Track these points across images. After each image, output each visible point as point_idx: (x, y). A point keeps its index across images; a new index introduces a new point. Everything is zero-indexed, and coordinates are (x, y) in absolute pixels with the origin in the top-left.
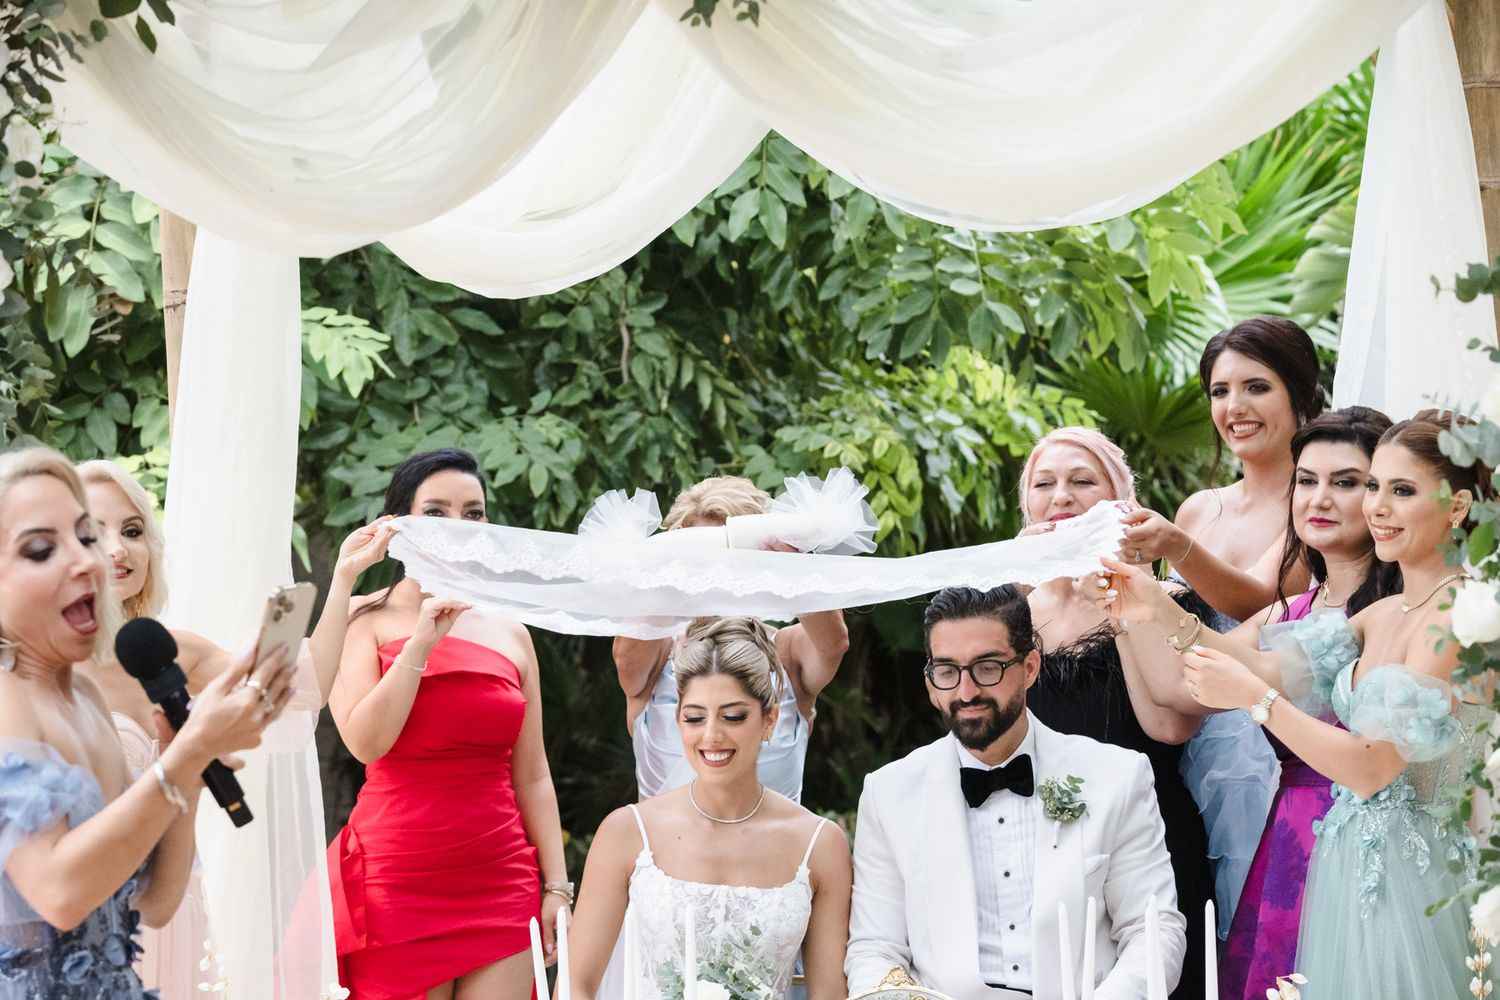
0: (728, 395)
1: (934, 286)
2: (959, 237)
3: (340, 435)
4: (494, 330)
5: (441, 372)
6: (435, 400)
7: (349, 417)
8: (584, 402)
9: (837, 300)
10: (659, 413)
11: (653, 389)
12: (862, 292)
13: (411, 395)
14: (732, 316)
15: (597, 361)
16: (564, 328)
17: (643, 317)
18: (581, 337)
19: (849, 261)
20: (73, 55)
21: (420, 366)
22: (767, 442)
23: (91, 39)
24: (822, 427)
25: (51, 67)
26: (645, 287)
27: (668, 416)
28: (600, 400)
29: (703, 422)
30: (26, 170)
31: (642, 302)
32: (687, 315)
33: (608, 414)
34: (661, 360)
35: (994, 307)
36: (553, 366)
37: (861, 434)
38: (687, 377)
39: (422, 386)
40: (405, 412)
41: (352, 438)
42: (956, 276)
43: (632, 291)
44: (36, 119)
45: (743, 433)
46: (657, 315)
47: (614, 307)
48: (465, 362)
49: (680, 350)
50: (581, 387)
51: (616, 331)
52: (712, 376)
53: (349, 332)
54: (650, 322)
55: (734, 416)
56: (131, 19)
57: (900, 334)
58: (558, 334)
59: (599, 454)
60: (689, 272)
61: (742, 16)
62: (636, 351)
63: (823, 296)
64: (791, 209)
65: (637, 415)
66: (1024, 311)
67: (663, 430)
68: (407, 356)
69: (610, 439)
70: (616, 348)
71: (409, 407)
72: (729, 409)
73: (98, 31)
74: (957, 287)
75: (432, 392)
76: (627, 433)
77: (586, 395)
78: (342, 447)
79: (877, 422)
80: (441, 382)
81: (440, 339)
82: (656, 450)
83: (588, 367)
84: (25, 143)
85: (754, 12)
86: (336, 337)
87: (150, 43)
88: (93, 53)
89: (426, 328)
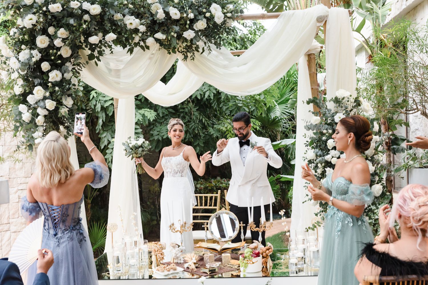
0: (206, 121)
1: (236, 105)
2: (239, 98)
3: (152, 127)
4: (174, 112)
5: (166, 118)
6: (165, 122)
7: (153, 124)
8: (187, 122)
9: (222, 107)
10: (197, 123)
11: (196, 120)
12: (226, 106)
14: (208, 110)
15: (188, 116)
16: (184, 111)
17: (195, 109)
18: (186, 113)
19: (224, 102)
20: (83, 66)
21: (163, 117)
22: (213, 127)
23: (86, 64)
24: (220, 125)
25: (80, 69)
26: (195, 105)
27: (198, 124)
28: (189, 121)
29: (204, 124)
31: (194, 107)
32: (202, 109)
33: (190, 123)
34: (197, 116)
35: (244, 107)
36: (182, 117)
37: (226, 126)
38: (201, 118)
39: (163, 120)
41: (154, 127)
42: (239, 103)
43: (193, 106)
44: (77, 77)
45: (209, 126)
46: (197, 110)
47: (191, 108)
48: (170, 116)
49: (200, 114)
50: (186, 120)
51: (191, 112)
52: (204, 118)
53: (151, 112)
54: (196, 110)
55: (208, 124)
56: (94, 61)
57: (231, 112)
58: (183, 112)
59: (189, 129)
60: (202, 103)
61: (191, 59)
62: (194, 114)
63: (220, 106)
64: (214, 93)
65: (194, 124)
66: (249, 108)
67: (198, 126)
68: (161, 115)
69: (190, 127)
70: (191, 114)
71: (162, 123)
72: (207, 122)
73: (87, 63)
74: (239, 105)
75: (165, 121)
76: (192, 126)
77: (187, 121)
78: (152, 129)
79: (228, 124)
80: (166, 119)
81: (166, 113)
82: (196, 129)
83: (187, 117)
84: (74, 81)
85: (193, 59)
86: (149, 113)
87: (97, 65)
88: (87, 66)
89: (164, 112)
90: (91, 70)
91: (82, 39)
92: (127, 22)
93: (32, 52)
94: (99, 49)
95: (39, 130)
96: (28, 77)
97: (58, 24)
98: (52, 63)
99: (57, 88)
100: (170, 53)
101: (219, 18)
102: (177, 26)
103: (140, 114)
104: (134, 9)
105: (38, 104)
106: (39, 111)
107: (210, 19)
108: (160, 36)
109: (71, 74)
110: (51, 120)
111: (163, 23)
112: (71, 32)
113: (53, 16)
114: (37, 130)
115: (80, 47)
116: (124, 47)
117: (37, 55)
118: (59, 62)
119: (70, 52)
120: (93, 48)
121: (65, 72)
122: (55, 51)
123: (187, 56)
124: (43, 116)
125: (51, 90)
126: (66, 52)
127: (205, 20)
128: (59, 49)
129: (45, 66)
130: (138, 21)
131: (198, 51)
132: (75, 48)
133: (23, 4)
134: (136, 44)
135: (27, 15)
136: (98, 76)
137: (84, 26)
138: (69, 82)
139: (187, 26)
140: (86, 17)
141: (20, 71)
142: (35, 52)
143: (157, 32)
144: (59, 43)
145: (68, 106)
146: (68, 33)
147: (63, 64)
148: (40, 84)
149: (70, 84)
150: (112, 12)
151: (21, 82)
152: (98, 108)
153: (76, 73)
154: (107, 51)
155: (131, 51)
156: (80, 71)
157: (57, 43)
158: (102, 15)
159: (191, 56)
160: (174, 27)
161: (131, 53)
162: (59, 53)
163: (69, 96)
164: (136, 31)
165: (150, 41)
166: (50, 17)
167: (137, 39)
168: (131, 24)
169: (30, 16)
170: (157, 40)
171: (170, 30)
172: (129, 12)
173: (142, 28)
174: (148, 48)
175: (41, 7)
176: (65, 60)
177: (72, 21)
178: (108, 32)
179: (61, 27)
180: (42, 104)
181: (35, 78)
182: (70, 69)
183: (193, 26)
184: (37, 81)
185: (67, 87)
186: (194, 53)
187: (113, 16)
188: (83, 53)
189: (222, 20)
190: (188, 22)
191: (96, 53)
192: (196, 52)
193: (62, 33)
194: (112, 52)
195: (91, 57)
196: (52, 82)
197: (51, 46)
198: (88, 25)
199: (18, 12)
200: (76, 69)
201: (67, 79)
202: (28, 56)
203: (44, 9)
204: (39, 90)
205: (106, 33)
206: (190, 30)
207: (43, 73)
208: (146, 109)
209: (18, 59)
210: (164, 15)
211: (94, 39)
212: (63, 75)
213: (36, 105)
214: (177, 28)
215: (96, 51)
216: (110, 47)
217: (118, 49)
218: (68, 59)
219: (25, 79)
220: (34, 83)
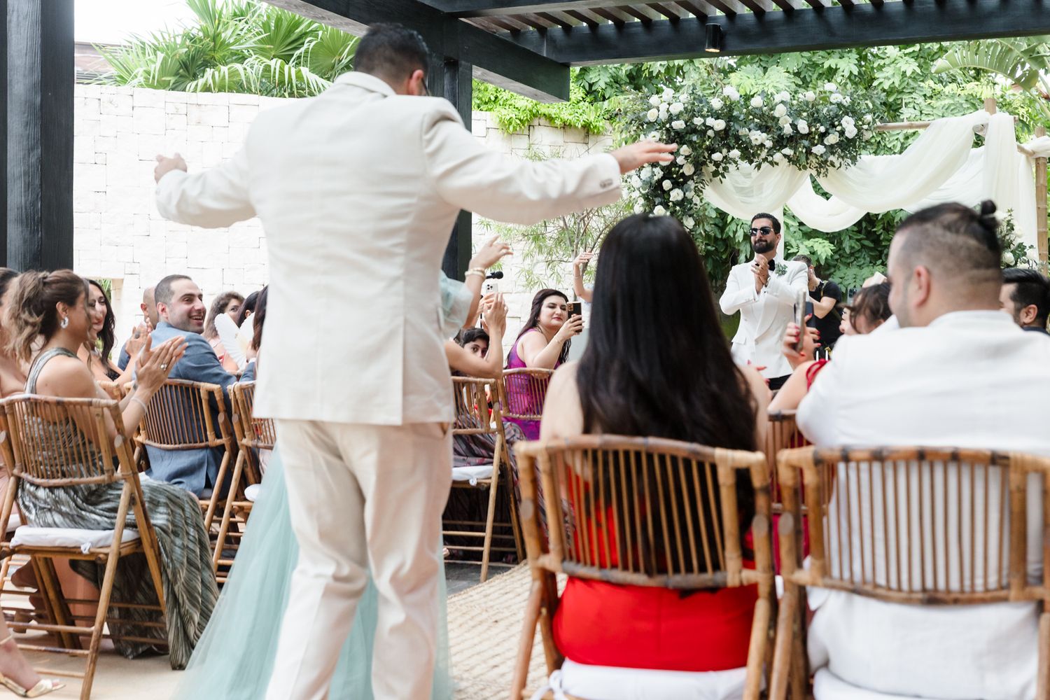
3: (832, 270)
4: (872, 245)
5: (857, 256)
6: (855, 262)
7: (835, 266)
13: (849, 261)
20: (707, 184)
21: (852, 254)
23: (710, 182)
25: (704, 187)
39: (852, 259)
40: (848, 265)
41: (835, 271)
44: (699, 196)
53: (824, 244)
56: (718, 178)
68: (848, 251)
73: (711, 180)
75: (855, 260)
80: (857, 258)
84: (696, 200)
85: (826, 175)
86: (821, 246)
87: (722, 182)
88: (710, 184)
89: (853, 245)
90: (715, 189)
91: (706, 155)
92: (752, 138)
93: (654, 169)
94: (724, 165)
96: (648, 196)
97: (681, 140)
98: (673, 181)
99: (678, 208)
100: (800, 169)
101: (851, 132)
102: (806, 140)
103: (806, 246)
104: (761, 123)
107: (842, 133)
108: (787, 151)
109: (693, 193)
111: (791, 137)
112: (694, 149)
113: (677, 133)
115: (704, 163)
116: (751, 162)
117: (659, 173)
118: (681, 180)
119: (693, 170)
120: (717, 164)
121: (687, 191)
122: (677, 169)
123: (820, 173)
125: (672, 209)
126: (688, 170)
127: (837, 134)
128: (681, 167)
129: (667, 184)
130: (764, 135)
131: (834, 167)
132: (699, 165)
133: (647, 120)
134: (765, 160)
135: (650, 132)
136: (722, 195)
137: (708, 143)
138: (690, 201)
139: (816, 142)
140: (710, 133)
141: (641, 189)
142: (657, 170)
143: (786, 146)
144: (682, 161)
146: (690, 150)
147: (685, 182)
148: (661, 204)
149: (691, 204)
150: (737, 127)
151: (641, 201)
152: (740, 236)
153: (698, 192)
154: (732, 167)
155: (759, 166)
156: (703, 190)
157: (680, 160)
158: (726, 131)
159: (824, 173)
160: (804, 141)
161: (759, 169)
162: (681, 171)
163: (690, 216)
164: (762, 145)
165: (778, 157)
166: (673, 134)
167: (764, 154)
168: (756, 139)
169: (654, 133)
170: (785, 156)
171: (798, 145)
172: (756, 126)
173: (769, 144)
174: (777, 164)
175: (664, 124)
176: (687, 179)
177: (695, 138)
178: (733, 148)
179: (684, 144)
181: (656, 196)
182: (692, 187)
183: (823, 141)
184: (657, 200)
185: (689, 206)
186: (827, 169)
187: (738, 131)
188: (706, 170)
189: (855, 131)
190: (817, 137)
191: (721, 170)
192: (830, 169)
193: (685, 150)
194: (738, 169)
195: (715, 174)
196: (673, 202)
197: (674, 164)
198: (711, 142)
199: (641, 127)
200: (699, 187)
201: (688, 198)
202: (649, 174)
203: (668, 126)
205: (730, 148)
206: (819, 145)
207: (664, 192)
208: (817, 239)
209: (639, 177)
210: (791, 130)
211: (717, 156)
212: (684, 194)
214: (806, 143)
215: (721, 167)
216: (736, 162)
217: (744, 164)
218: (691, 177)
219: (646, 197)
220: (655, 203)
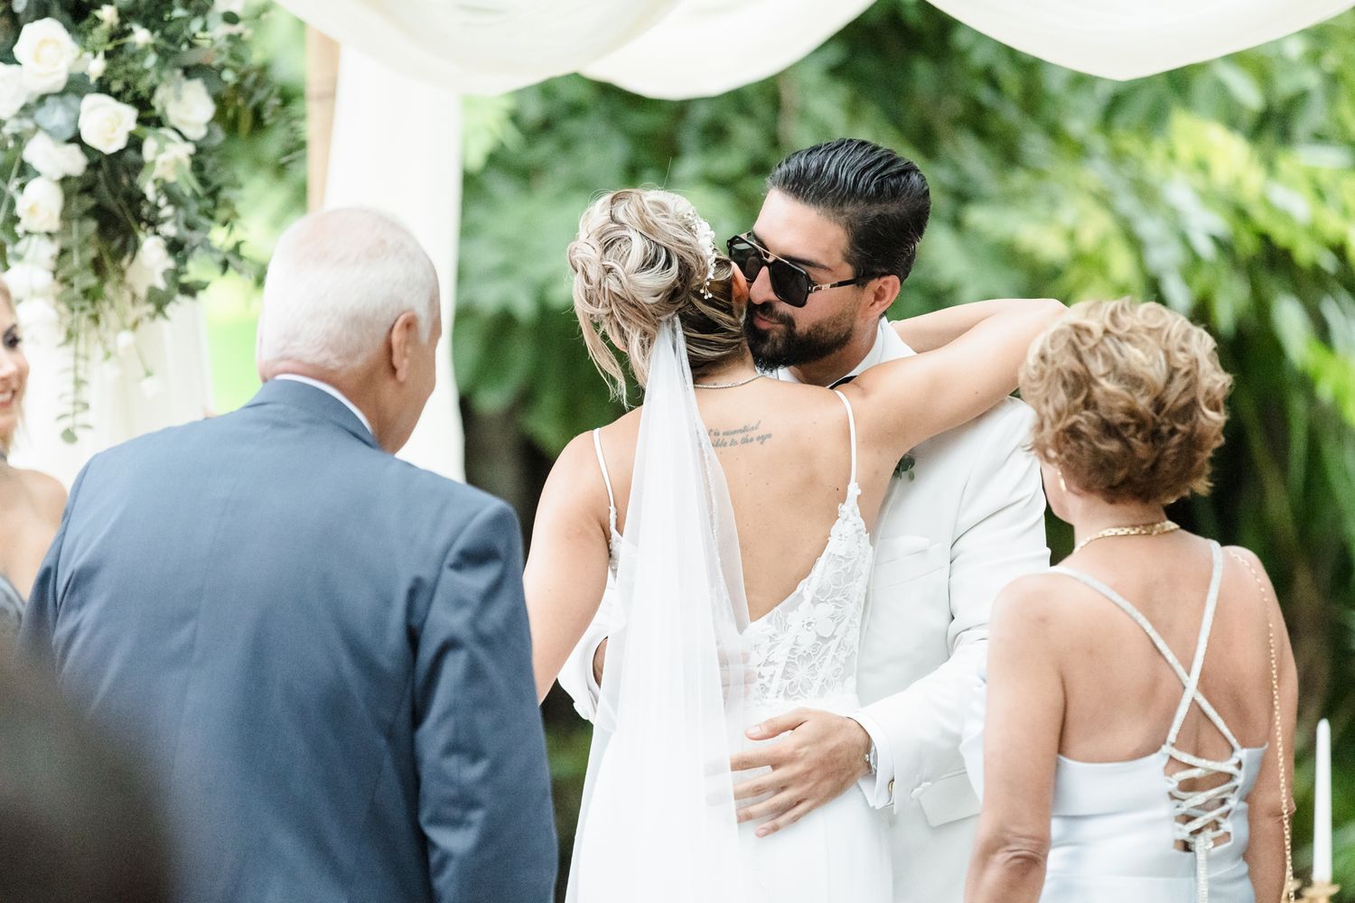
5: (570, 132)
8: (741, 170)
14: (922, 68)
21: (546, 125)
24: (1018, 208)
30: (231, 18)
32: (867, 67)
37: (1068, 217)
50: (735, 152)
54: (822, 81)
95: (28, 256)
99: (141, 36)
105: (40, 115)
106: (40, 153)
110: (89, 202)
114: (19, 257)
124: (56, 181)
138: (204, 2)
145: (187, 132)
148: (48, 8)
149: (204, 13)
163: (189, 72)
180: (55, 116)
185: (195, 27)
204: (44, 42)
213: (28, 124)
